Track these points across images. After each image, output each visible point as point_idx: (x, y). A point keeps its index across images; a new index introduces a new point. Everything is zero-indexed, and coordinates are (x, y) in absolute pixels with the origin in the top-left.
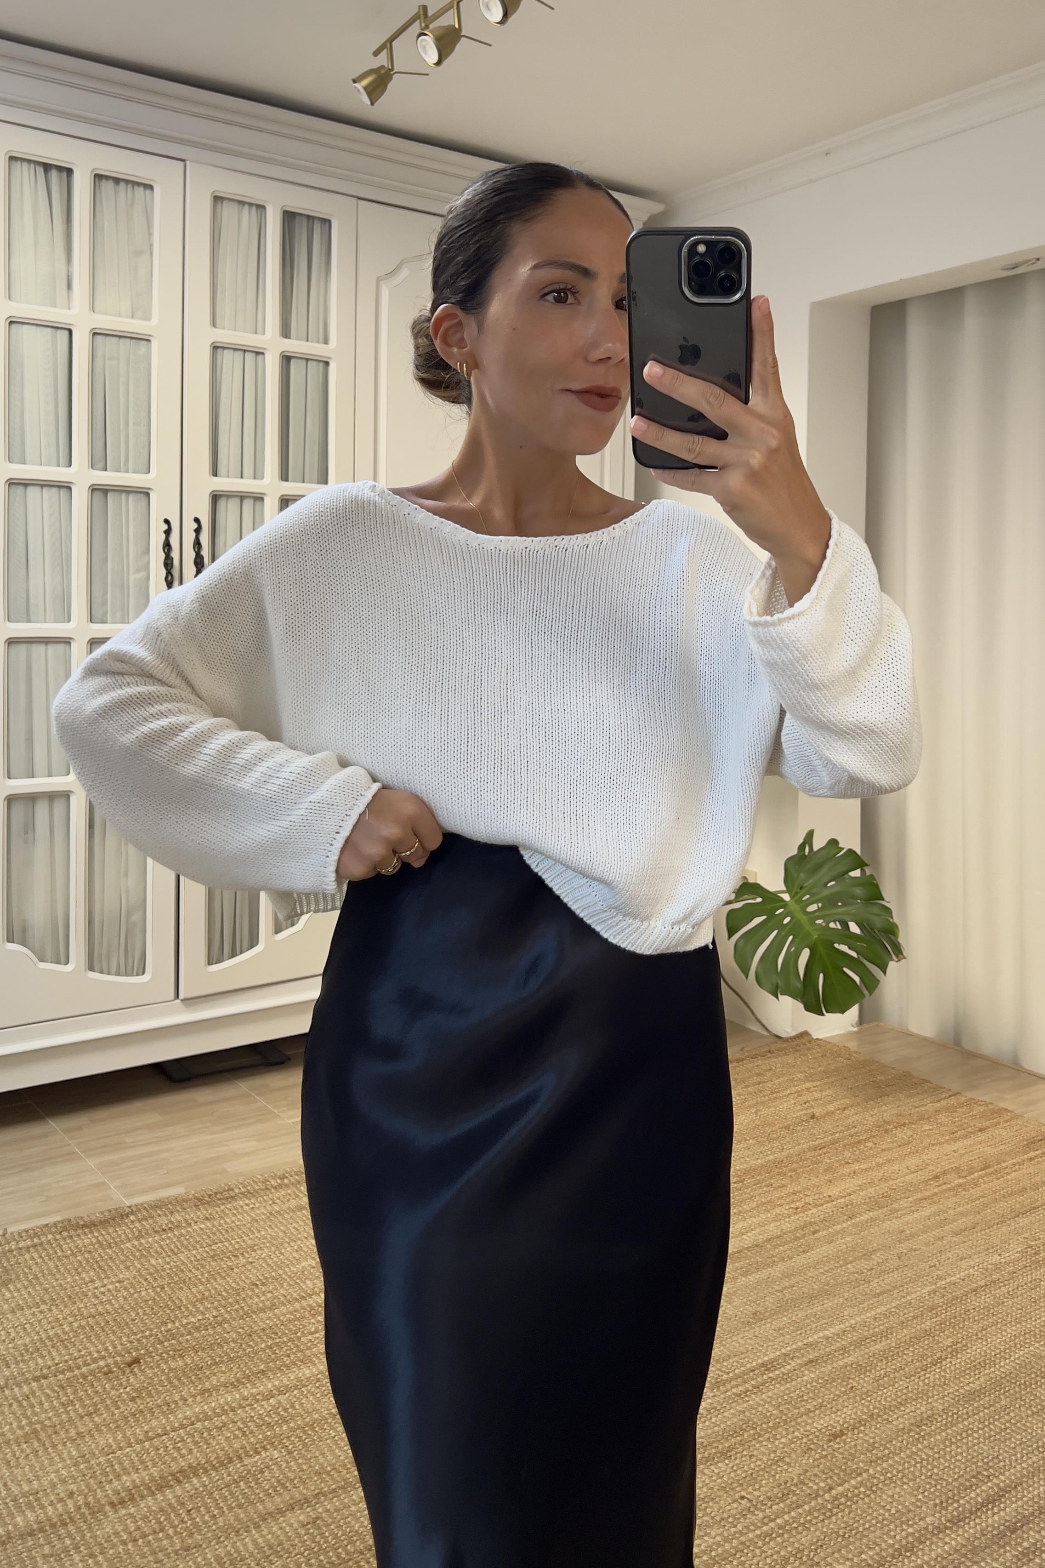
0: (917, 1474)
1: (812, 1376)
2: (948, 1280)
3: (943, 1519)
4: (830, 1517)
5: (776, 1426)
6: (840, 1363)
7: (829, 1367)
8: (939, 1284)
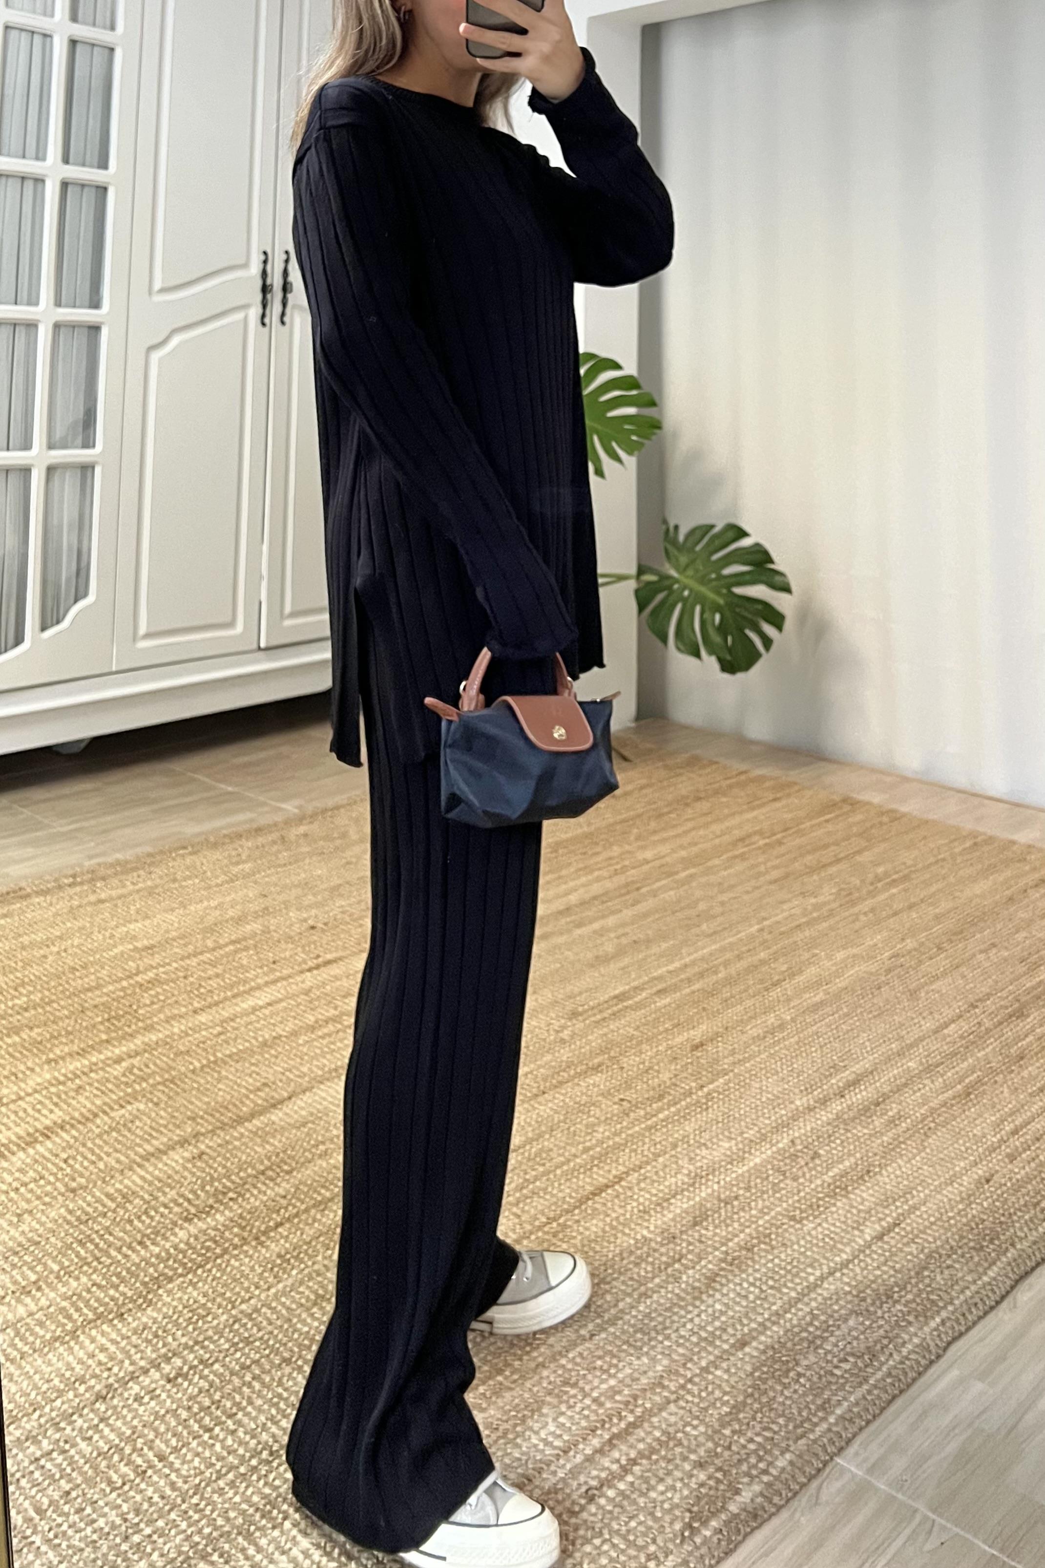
0: (779, 1069)
1: (663, 1002)
2: (773, 919)
3: (812, 1102)
4: (707, 1109)
5: (640, 1043)
6: (688, 990)
7: (678, 994)
8: (766, 923)
